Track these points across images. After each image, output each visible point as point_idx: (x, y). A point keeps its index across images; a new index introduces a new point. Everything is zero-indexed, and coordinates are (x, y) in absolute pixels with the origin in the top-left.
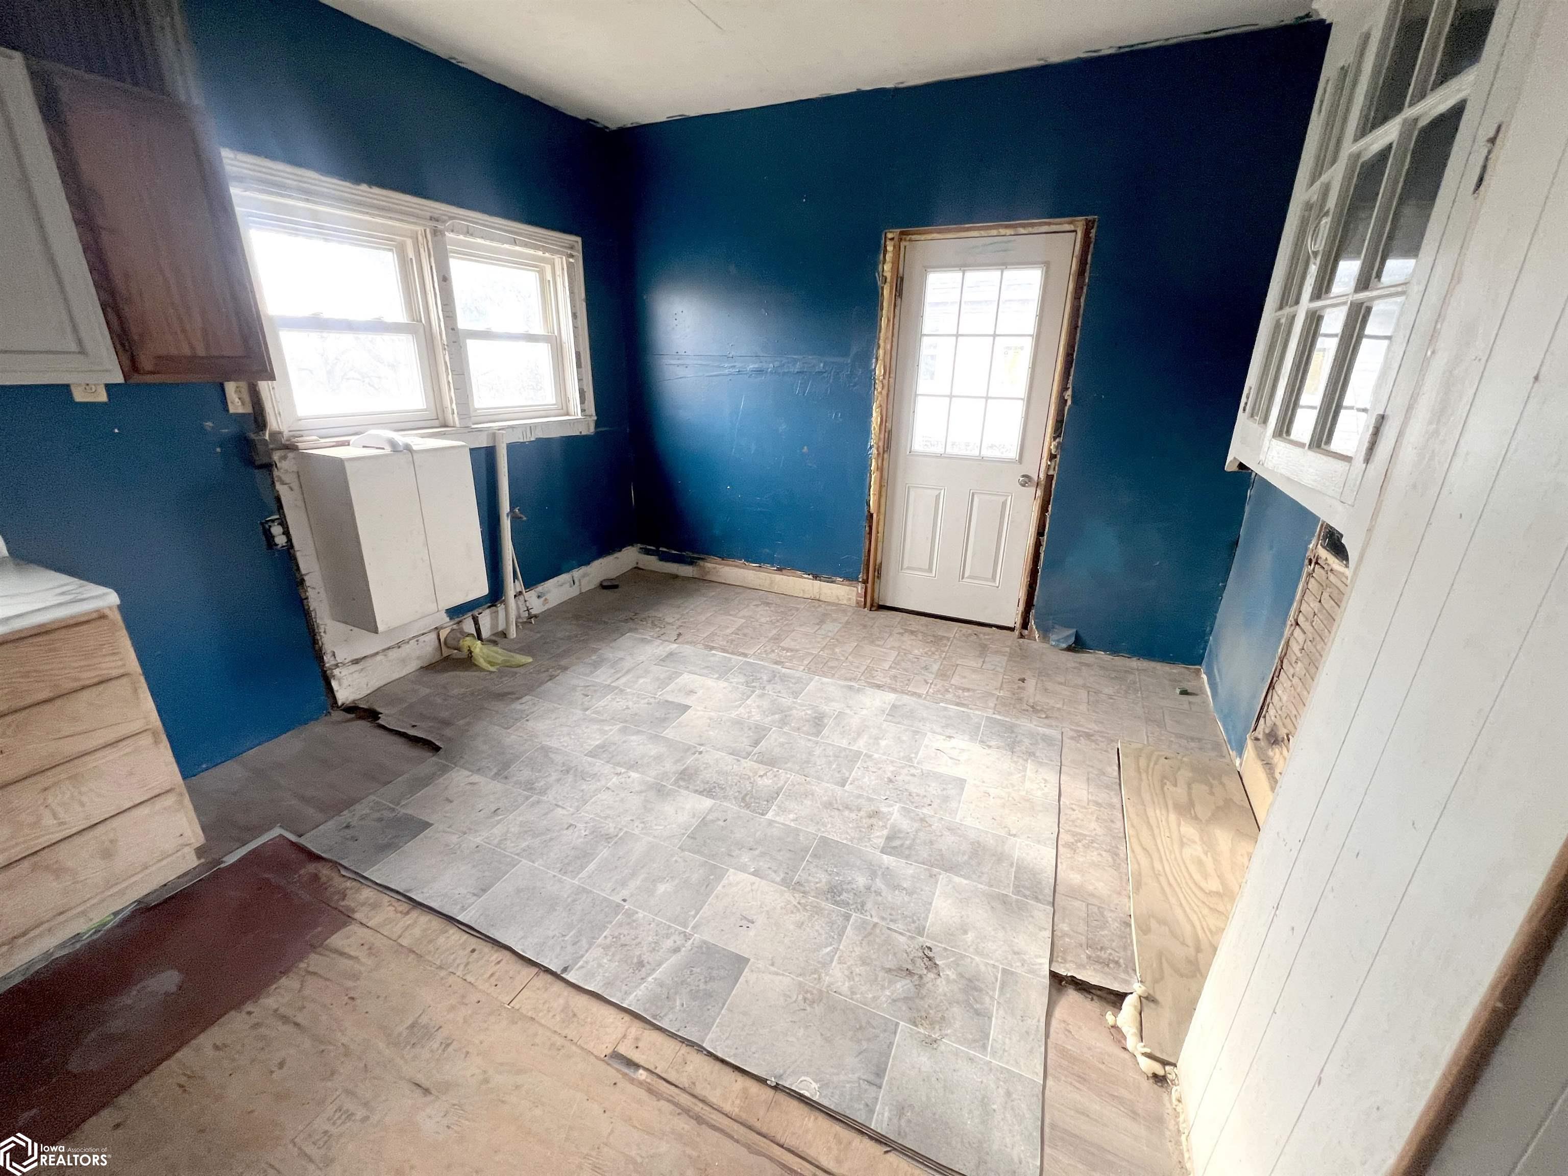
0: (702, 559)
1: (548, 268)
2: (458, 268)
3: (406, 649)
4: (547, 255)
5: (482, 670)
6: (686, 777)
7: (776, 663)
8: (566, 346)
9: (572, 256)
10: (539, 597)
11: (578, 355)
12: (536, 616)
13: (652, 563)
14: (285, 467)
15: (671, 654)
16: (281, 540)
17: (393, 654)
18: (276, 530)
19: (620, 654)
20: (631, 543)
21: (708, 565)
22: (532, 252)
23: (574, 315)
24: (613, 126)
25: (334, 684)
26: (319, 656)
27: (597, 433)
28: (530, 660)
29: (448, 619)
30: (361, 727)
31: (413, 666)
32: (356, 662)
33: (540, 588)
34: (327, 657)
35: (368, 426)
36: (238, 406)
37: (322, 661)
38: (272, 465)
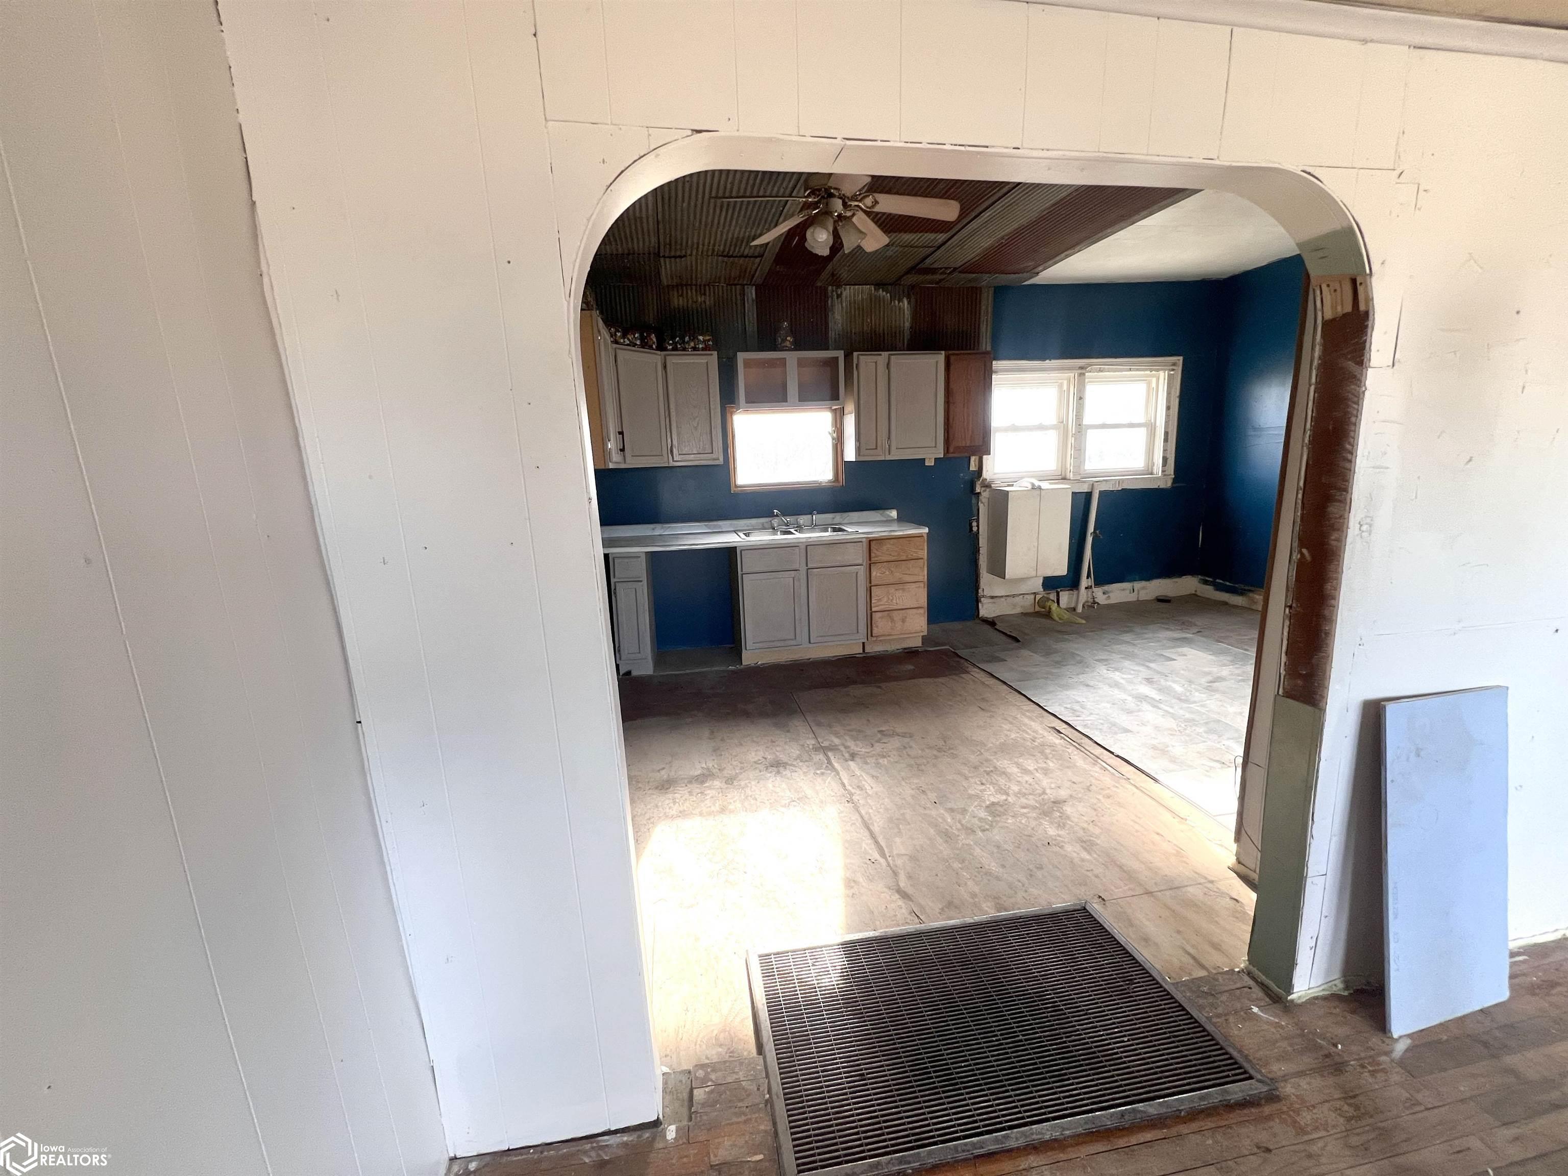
1: (1154, 380)
2: (1090, 390)
3: (1017, 599)
4: (1153, 372)
5: (1054, 620)
8: (1158, 430)
9: (1173, 370)
10: (1103, 593)
11: (1166, 434)
12: (1099, 604)
13: (1209, 592)
14: (985, 495)
15: (1184, 638)
16: (975, 529)
17: (1009, 600)
18: (974, 524)
20: (1192, 573)
21: (1256, 596)
22: (1142, 372)
23: (1168, 408)
24: (1225, 277)
25: (980, 605)
26: (977, 587)
27: (1173, 488)
28: (1084, 622)
29: (1042, 590)
30: (986, 627)
31: (1018, 610)
32: (992, 597)
33: (1106, 588)
34: (980, 591)
35: (1022, 478)
36: (973, 467)
37: (977, 592)
38: (979, 493)
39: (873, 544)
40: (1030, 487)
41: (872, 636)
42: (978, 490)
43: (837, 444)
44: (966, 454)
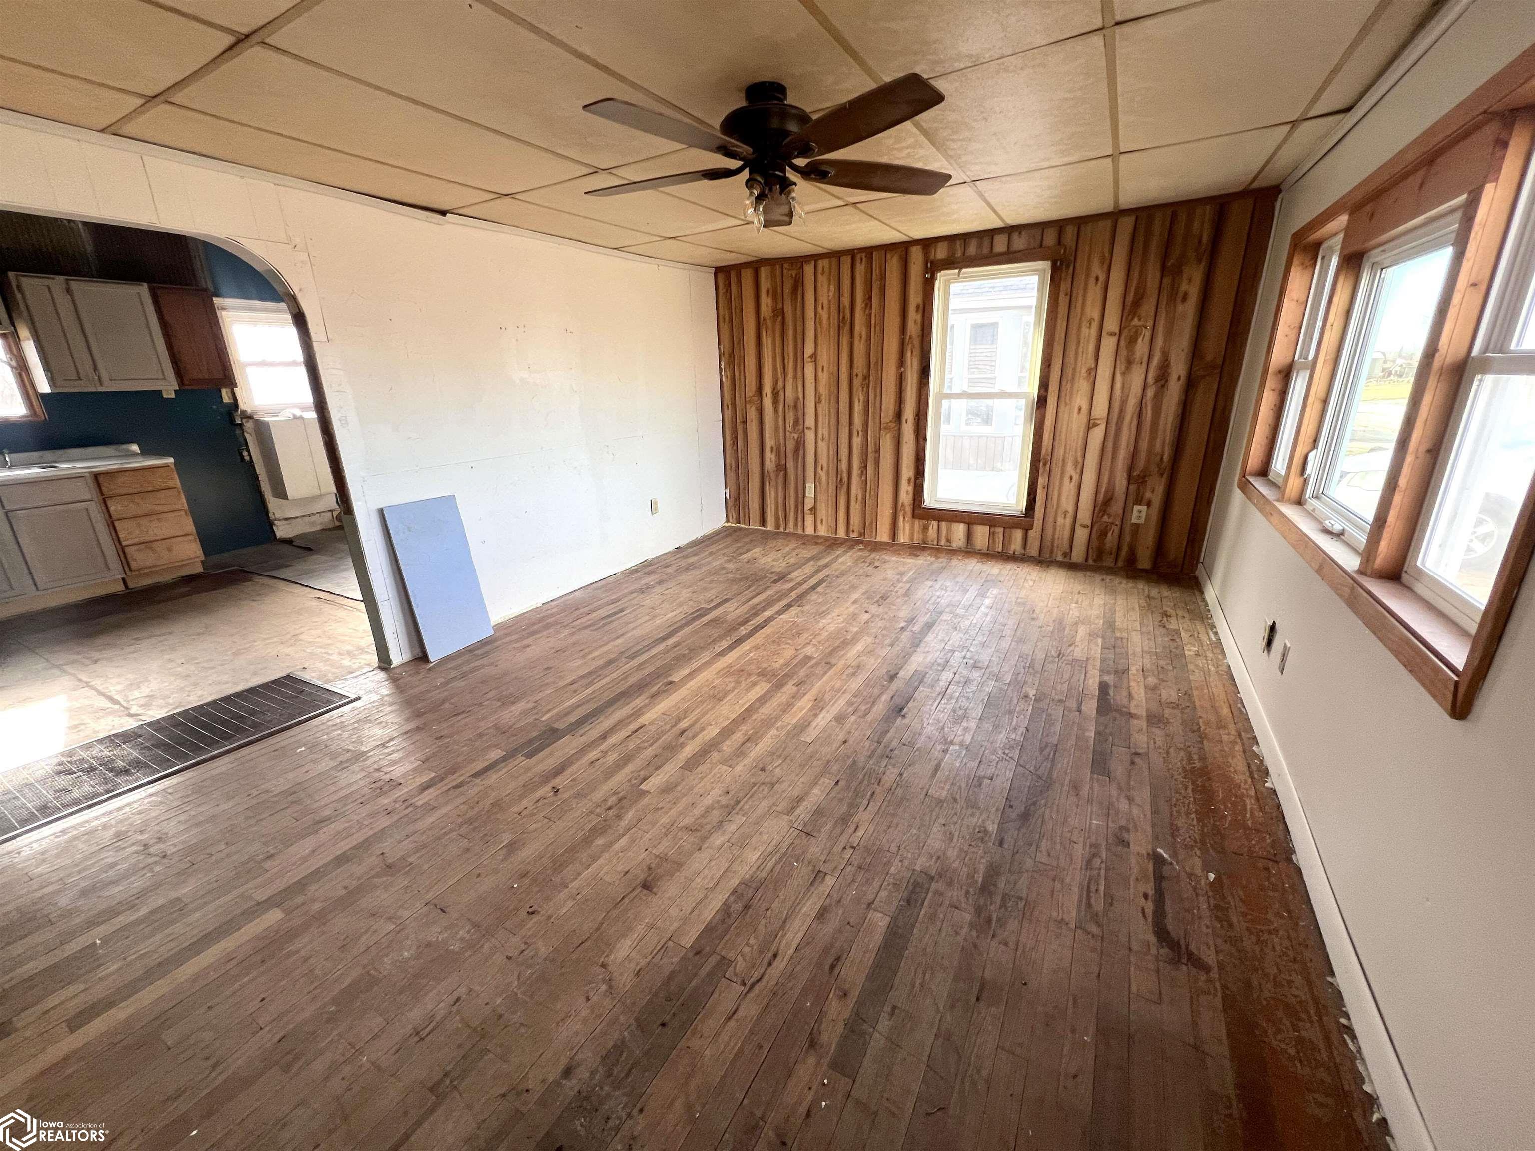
3: (313, 518)
14: (249, 425)
16: (247, 458)
17: (307, 519)
18: (245, 453)
25: (275, 528)
26: (267, 513)
30: (284, 547)
31: (318, 528)
32: (286, 519)
34: (271, 515)
35: (282, 409)
36: (226, 398)
37: (268, 516)
38: (241, 424)
39: (101, 478)
40: (292, 416)
41: (131, 569)
42: (239, 421)
43: (19, 375)
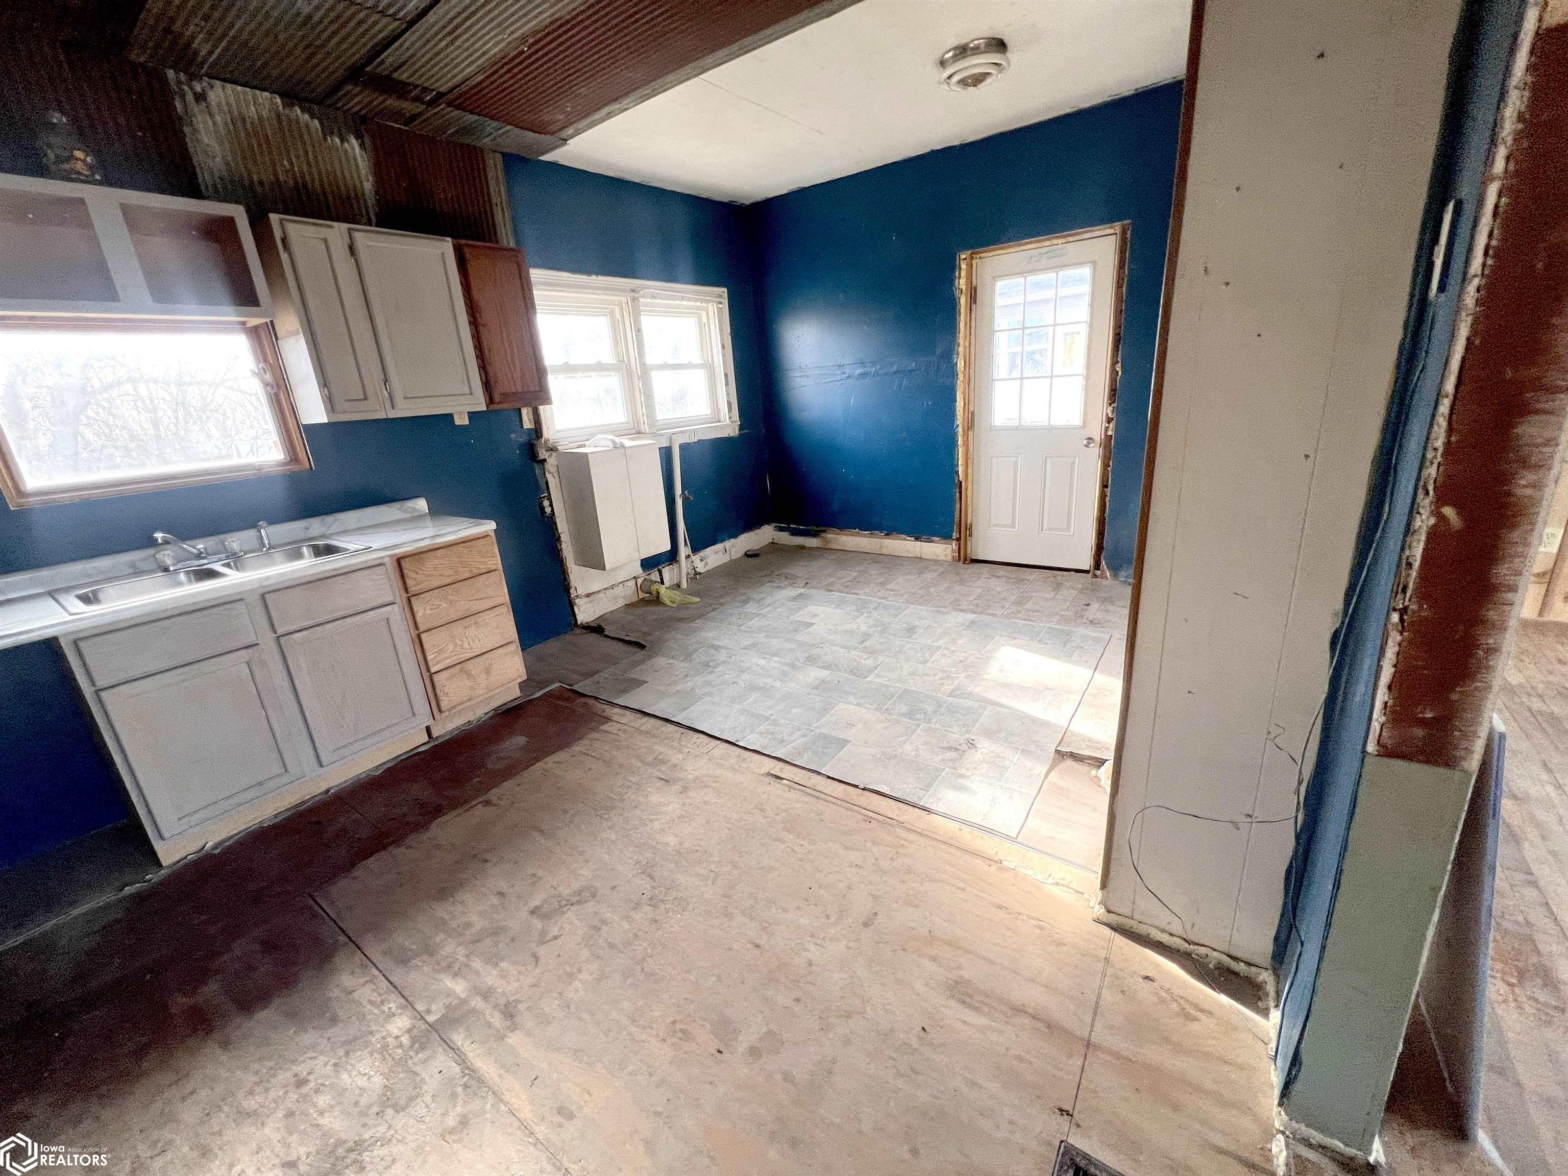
0: (824, 531)
1: (704, 313)
2: (646, 321)
3: (617, 590)
4: (704, 304)
5: (664, 605)
6: (811, 660)
7: (881, 598)
8: (717, 370)
9: (720, 303)
10: (701, 560)
11: (726, 375)
12: (700, 574)
13: (785, 538)
14: (552, 462)
15: (800, 594)
16: (548, 510)
17: (610, 593)
18: (546, 503)
19: (761, 596)
20: (768, 522)
21: (830, 536)
22: (693, 303)
23: (723, 347)
24: (747, 202)
26: (567, 588)
27: (740, 435)
28: (698, 599)
29: (642, 571)
30: (593, 637)
31: (621, 603)
32: (588, 595)
33: (702, 554)
34: (572, 591)
35: (594, 434)
36: (528, 424)
37: (569, 593)
38: (545, 460)
39: (406, 564)
40: (611, 446)
41: (440, 711)
42: (541, 457)
43: (277, 396)
44: (517, 405)
